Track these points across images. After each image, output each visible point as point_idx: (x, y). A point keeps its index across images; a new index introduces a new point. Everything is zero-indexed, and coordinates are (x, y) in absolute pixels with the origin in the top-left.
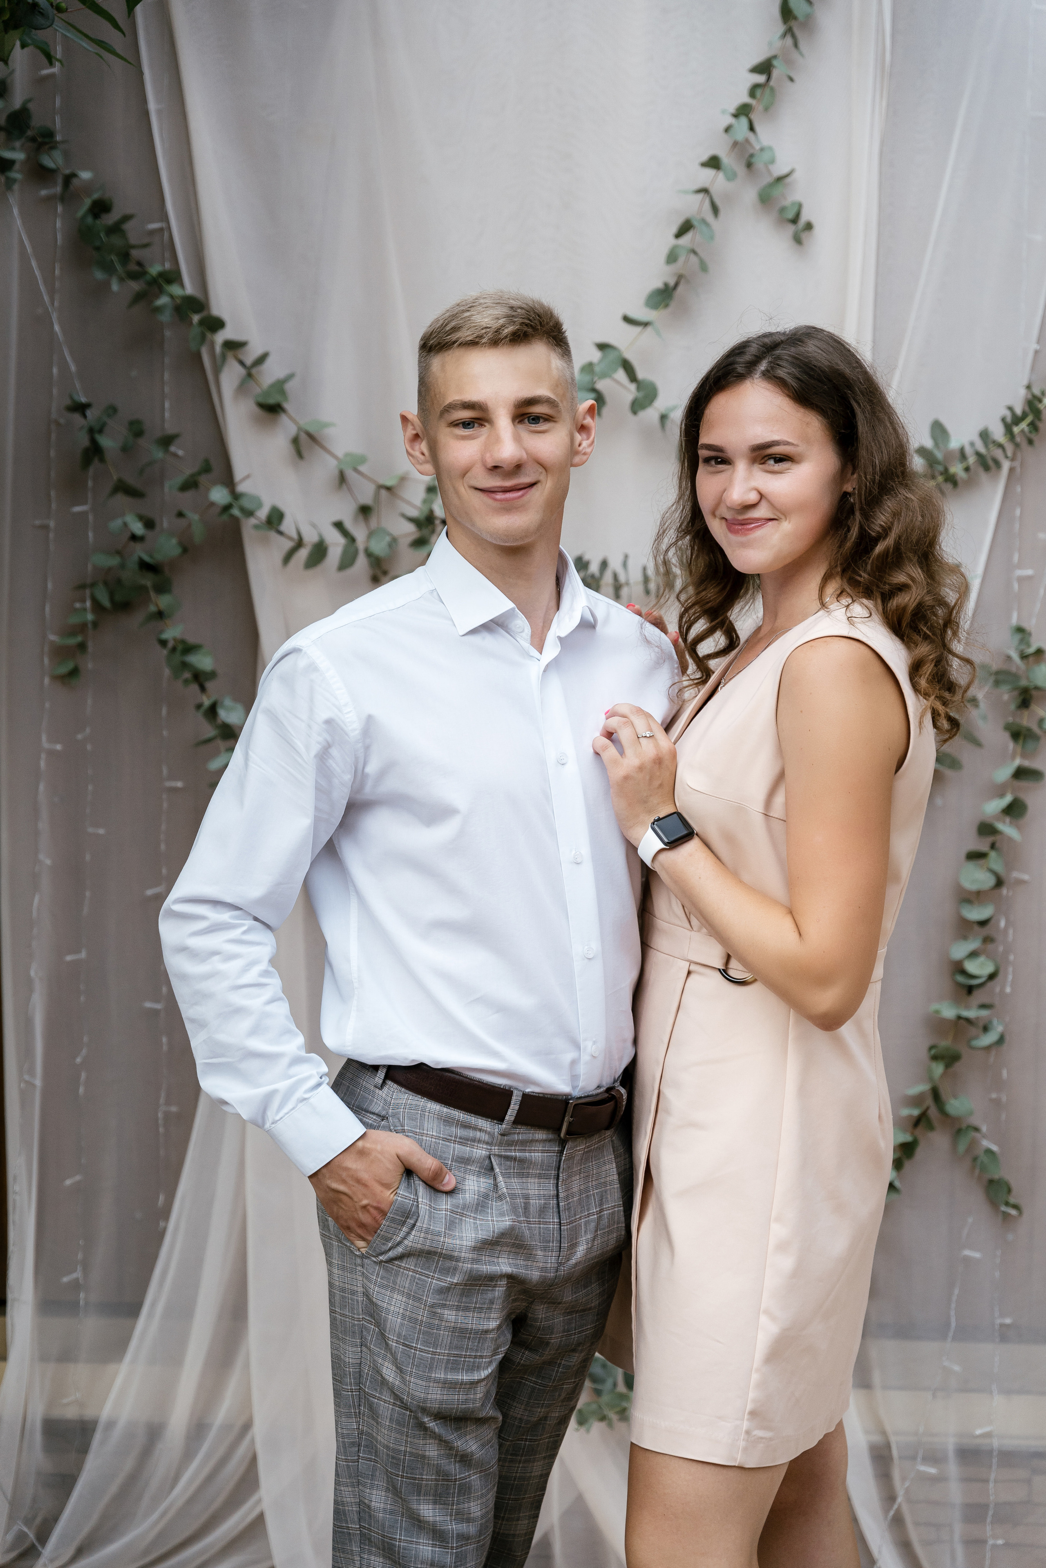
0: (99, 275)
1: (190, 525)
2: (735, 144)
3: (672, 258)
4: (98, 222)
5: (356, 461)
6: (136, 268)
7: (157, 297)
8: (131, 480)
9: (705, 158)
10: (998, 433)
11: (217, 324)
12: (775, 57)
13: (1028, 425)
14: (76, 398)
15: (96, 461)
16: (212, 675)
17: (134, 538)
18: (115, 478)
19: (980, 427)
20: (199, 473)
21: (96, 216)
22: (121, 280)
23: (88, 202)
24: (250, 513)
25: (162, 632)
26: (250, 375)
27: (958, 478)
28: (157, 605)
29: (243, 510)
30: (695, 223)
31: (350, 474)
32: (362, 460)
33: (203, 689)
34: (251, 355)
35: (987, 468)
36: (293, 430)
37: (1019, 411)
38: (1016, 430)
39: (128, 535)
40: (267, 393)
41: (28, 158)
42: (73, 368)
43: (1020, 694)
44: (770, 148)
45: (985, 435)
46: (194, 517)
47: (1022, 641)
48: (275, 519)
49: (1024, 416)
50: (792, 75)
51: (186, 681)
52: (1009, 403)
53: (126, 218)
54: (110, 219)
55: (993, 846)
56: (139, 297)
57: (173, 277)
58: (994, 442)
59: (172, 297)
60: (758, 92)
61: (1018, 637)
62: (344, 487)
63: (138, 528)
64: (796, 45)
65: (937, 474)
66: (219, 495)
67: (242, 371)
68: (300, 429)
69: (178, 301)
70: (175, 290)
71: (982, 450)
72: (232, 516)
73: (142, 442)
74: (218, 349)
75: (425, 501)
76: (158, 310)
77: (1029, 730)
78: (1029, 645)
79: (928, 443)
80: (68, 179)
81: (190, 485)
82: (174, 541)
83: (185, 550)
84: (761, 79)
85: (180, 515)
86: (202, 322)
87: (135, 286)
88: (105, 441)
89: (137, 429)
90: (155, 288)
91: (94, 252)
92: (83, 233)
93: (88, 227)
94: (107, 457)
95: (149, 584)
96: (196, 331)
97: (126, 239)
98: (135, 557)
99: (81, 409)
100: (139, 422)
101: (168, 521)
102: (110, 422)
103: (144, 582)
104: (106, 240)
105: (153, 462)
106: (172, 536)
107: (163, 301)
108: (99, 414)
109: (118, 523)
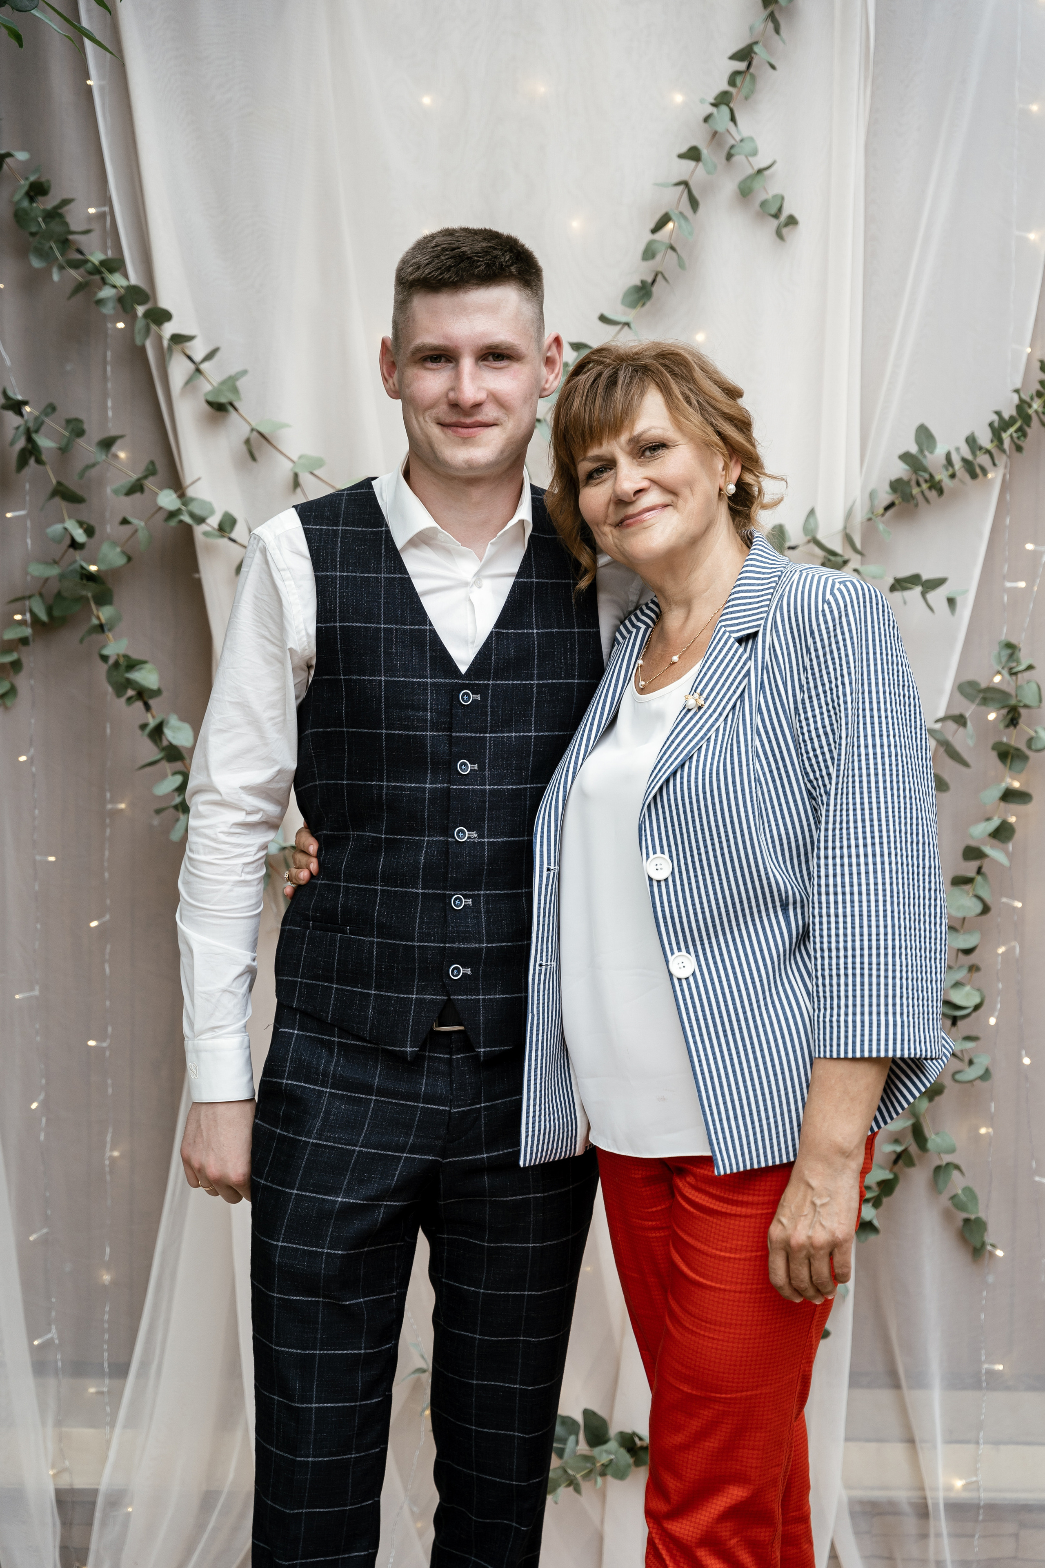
0: (36, 263)
1: (136, 531)
2: (715, 133)
3: (648, 254)
4: (35, 205)
5: (314, 465)
6: (77, 256)
7: (100, 289)
8: (72, 483)
9: (684, 149)
10: (985, 439)
11: (161, 316)
12: (756, 43)
13: (1016, 431)
14: (10, 393)
15: (32, 461)
16: (157, 693)
17: (74, 545)
18: (54, 482)
19: (966, 433)
20: (145, 477)
21: (32, 199)
22: (61, 268)
23: (24, 185)
24: (201, 520)
25: (104, 647)
26: (198, 370)
27: (943, 485)
28: (98, 618)
29: (192, 515)
30: (673, 217)
31: (305, 478)
32: (319, 463)
33: (148, 707)
34: (198, 350)
35: (974, 476)
36: (245, 431)
37: (1006, 416)
38: (1005, 436)
39: (68, 541)
40: (217, 391)
42: (8, 362)
43: (1009, 713)
44: (751, 139)
45: (971, 441)
46: (137, 522)
47: (1011, 656)
48: (227, 525)
49: (1012, 421)
50: (773, 62)
51: (130, 700)
52: (997, 409)
53: (66, 202)
54: (49, 202)
55: (979, 871)
56: (80, 288)
57: (115, 265)
58: (981, 448)
59: (114, 287)
60: (739, 81)
61: (1007, 652)
62: (299, 490)
63: (80, 535)
64: (777, 30)
65: (921, 481)
66: (168, 500)
67: (191, 366)
68: (253, 430)
69: (122, 291)
70: (118, 280)
71: (969, 457)
72: (181, 521)
73: (81, 441)
74: (166, 343)
76: (100, 302)
77: (1017, 750)
78: (1018, 662)
79: (914, 449)
80: (3, 157)
81: (136, 488)
82: (118, 549)
83: (129, 559)
84: (741, 66)
85: (125, 522)
86: (147, 315)
87: (78, 275)
88: (44, 442)
89: (76, 429)
90: (97, 277)
91: (31, 239)
92: (20, 217)
93: (24, 211)
94: (44, 457)
95: (90, 595)
96: (140, 324)
97: (66, 224)
98: (76, 566)
99: (16, 407)
100: (78, 421)
101: (111, 528)
102: (47, 420)
103: (84, 593)
104: (43, 226)
105: (93, 465)
106: (115, 544)
107: (106, 293)
108: (37, 413)
109: (58, 528)
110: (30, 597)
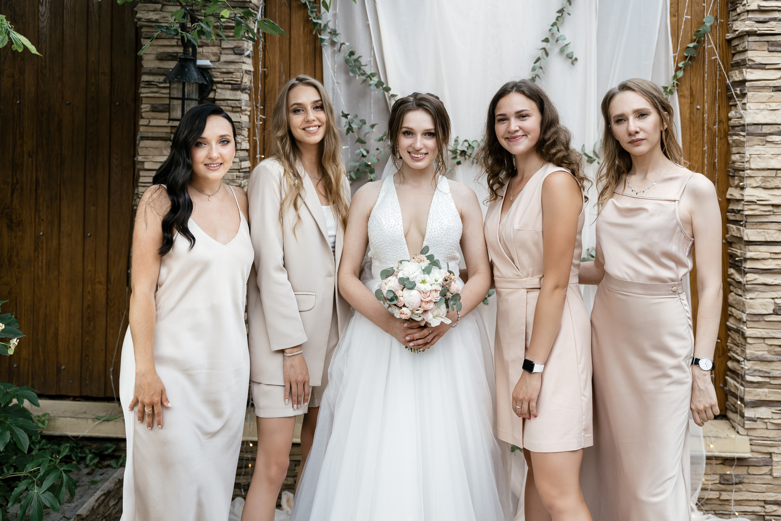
0: (351, 74)
1: (381, 152)
2: (553, 34)
3: (534, 69)
4: (351, 58)
6: (363, 72)
7: (370, 81)
8: (362, 138)
9: (543, 39)
11: (388, 89)
12: (564, 8)
14: (344, 112)
15: (350, 132)
17: (363, 156)
18: (357, 137)
21: (350, 56)
22: (359, 75)
23: (348, 52)
28: (370, 177)
30: (541, 59)
39: (361, 155)
41: (329, 39)
42: (344, 103)
44: (564, 36)
46: (381, 149)
50: (569, 13)
53: (360, 57)
54: (355, 57)
56: (364, 81)
57: (376, 74)
60: (559, 19)
63: (365, 153)
64: (570, 5)
69: (377, 82)
70: (375, 80)
73: (364, 126)
74: (388, 97)
75: (454, 145)
76: (370, 85)
80: (342, 44)
81: (381, 139)
82: (375, 157)
83: (378, 160)
84: (560, 15)
86: (385, 89)
87: (364, 78)
88: (354, 126)
89: (364, 122)
90: (369, 79)
91: (350, 68)
92: (347, 61)
93: (348, 59)
94: (354, 130)
95: (368, 171)
96: (382, 91)
97: (360, 63)
98: (364, 162)
99: (346, 116)
100: (363, 120)
101: (373, 152)
102: (355, 120)
103: (366, 170)
104: (353, 64)
105: (368, 133)
106: (374, 156)
107: (372, 82)
108: (352, 118)
109: (358, 151)
110: (350, 172)
